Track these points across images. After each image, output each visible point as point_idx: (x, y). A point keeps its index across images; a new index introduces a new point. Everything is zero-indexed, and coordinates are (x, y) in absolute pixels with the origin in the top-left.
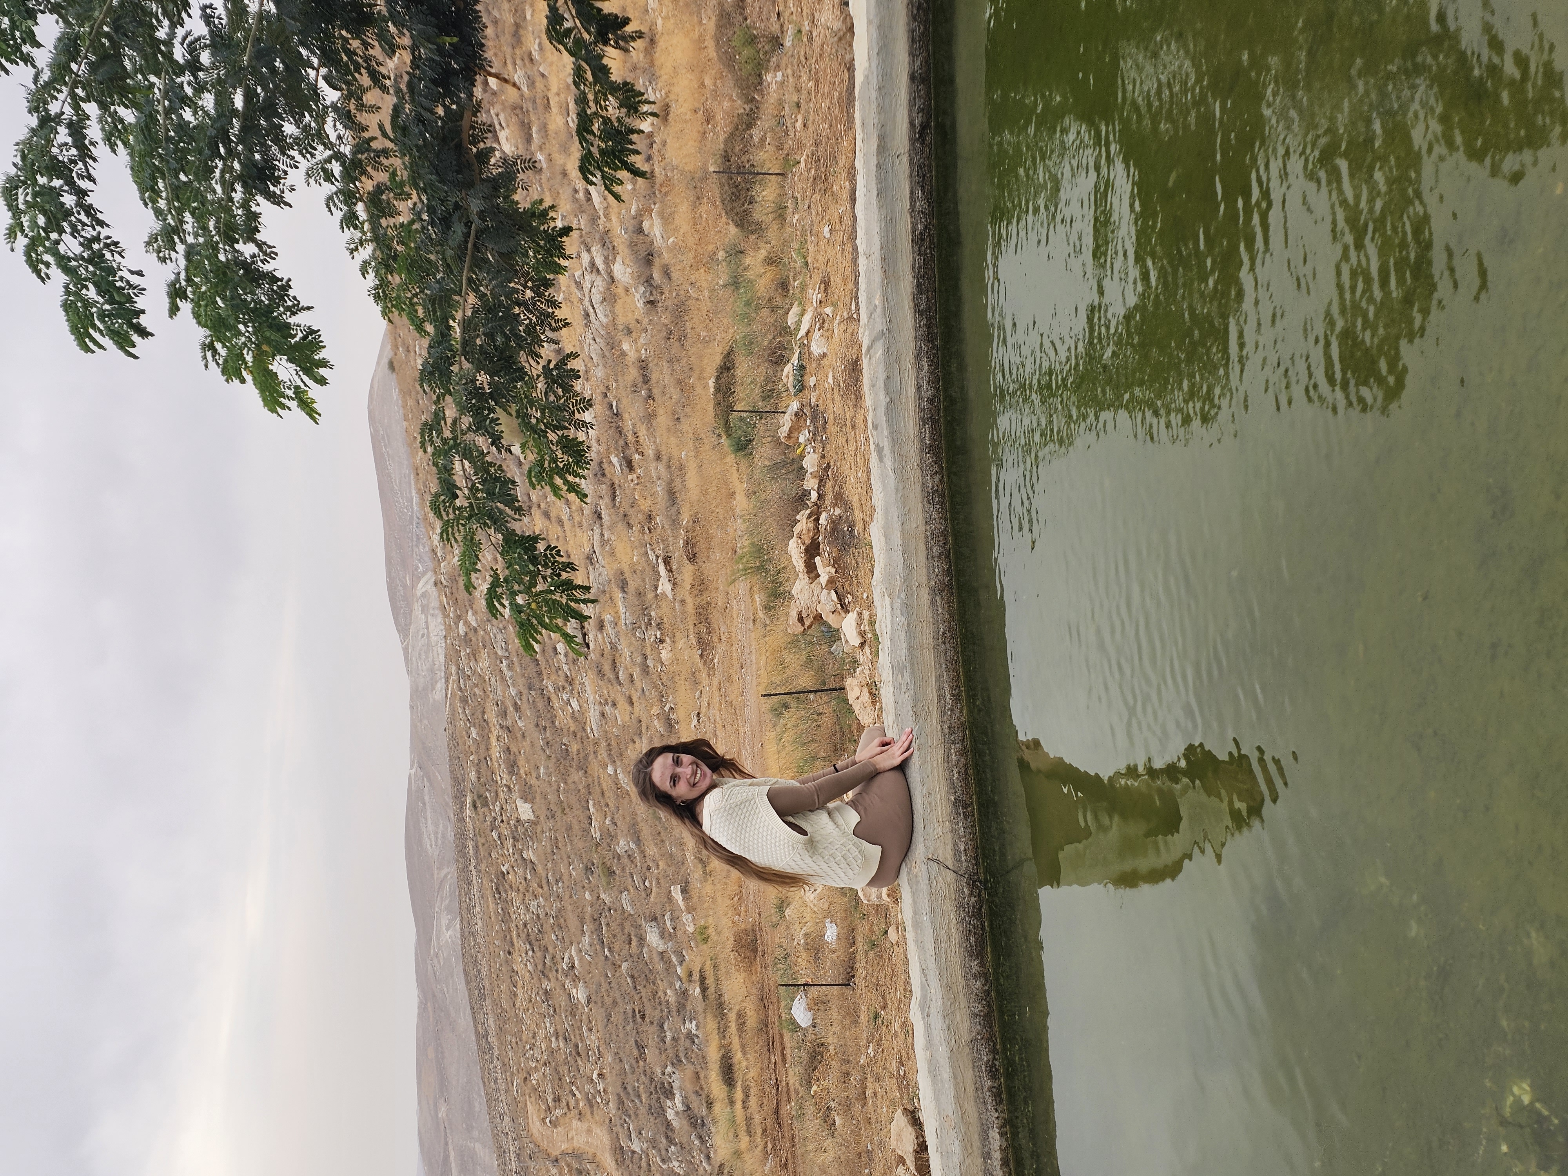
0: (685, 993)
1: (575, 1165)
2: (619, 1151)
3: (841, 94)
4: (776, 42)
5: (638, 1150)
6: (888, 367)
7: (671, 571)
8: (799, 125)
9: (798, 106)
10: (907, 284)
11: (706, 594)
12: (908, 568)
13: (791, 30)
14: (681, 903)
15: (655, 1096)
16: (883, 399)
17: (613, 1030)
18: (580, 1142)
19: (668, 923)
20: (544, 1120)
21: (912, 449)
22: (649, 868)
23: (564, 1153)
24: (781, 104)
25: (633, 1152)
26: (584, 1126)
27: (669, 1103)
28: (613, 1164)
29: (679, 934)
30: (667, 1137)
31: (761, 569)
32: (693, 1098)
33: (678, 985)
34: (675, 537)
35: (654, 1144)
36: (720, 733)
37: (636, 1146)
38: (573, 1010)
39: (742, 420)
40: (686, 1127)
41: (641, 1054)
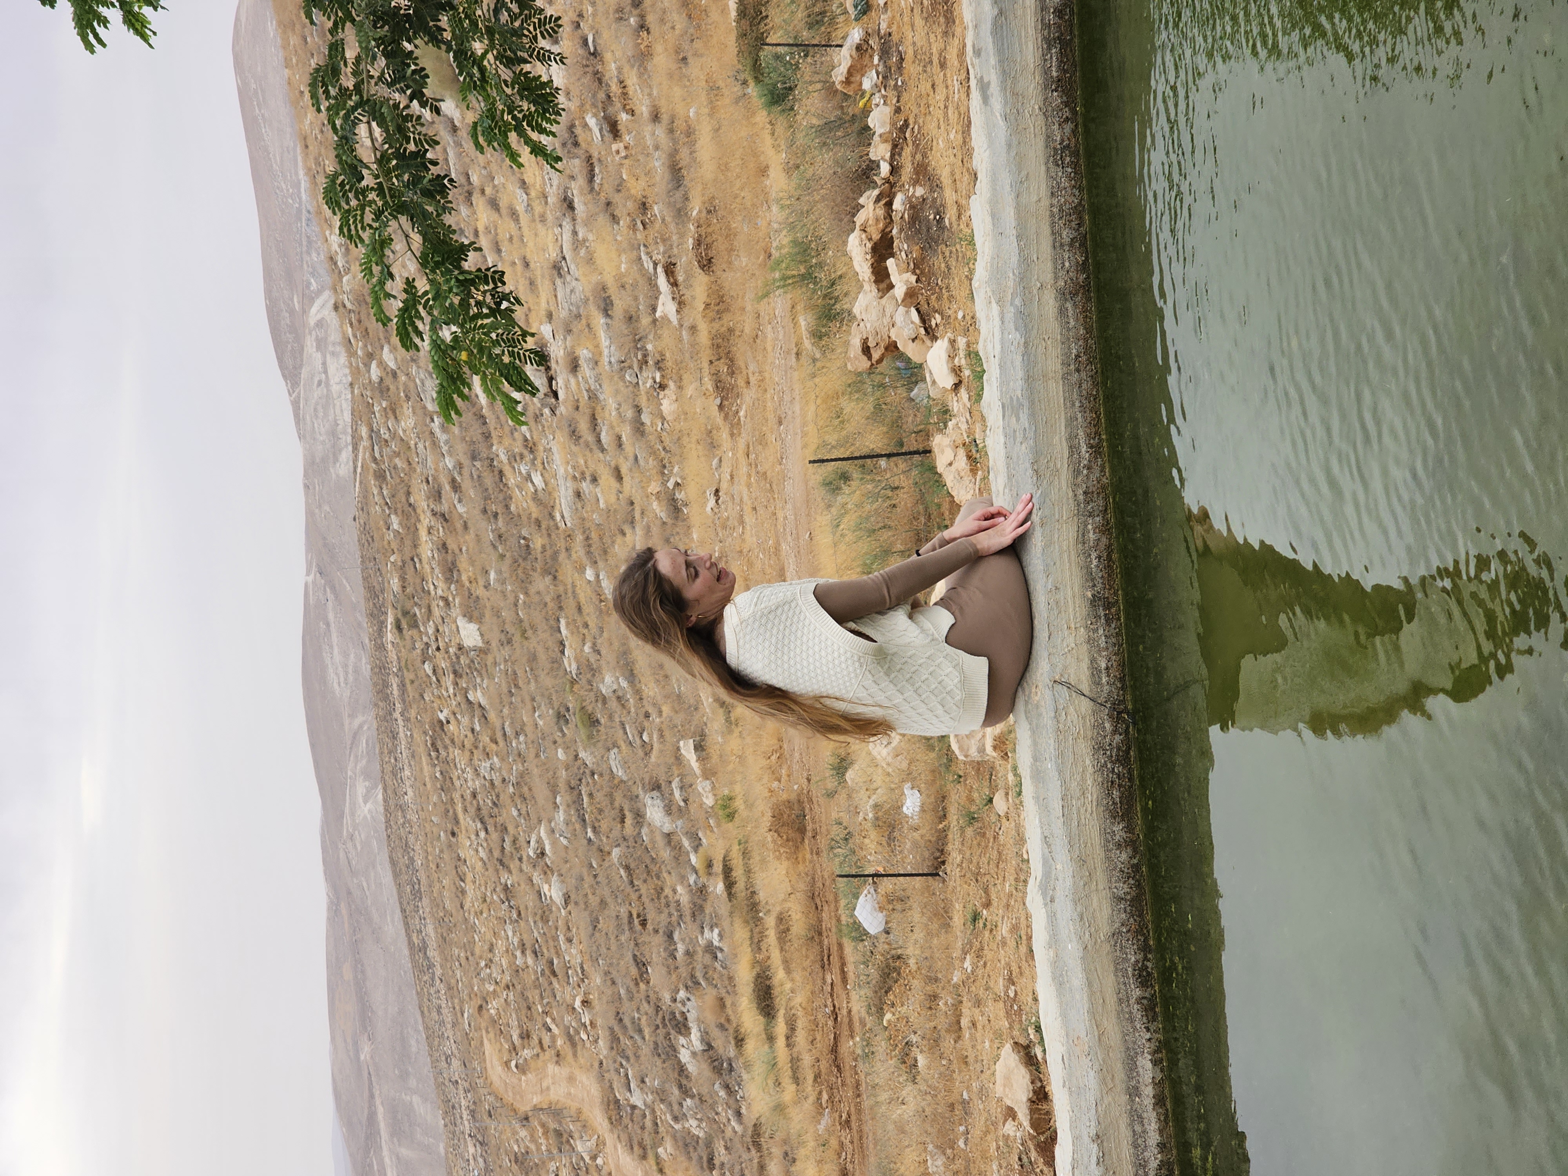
0: (702, 890)
2: (613, 1106)
5: (640, 1104)
7: (675, 284)
11: (727, 317)
14: (695, 765)
15: (662, 1032)
17: (602, 941)
18: (558, 1093)
19: (677, 793)
20: (507, 1064)
22: (647, 716)
23: (537, 1109)
25: (634, 1107)
26: (564, 1071)
27: (682, 1040)
28: (606, 1124)
29: (693, 808)
30: (680, 1086)
31: (808, 277)
32: (715, 1033)
33: (692, 879)
34: (682, 236)
35: (662, 1095)
36: (749, 519)
37: (637, 1099)
38: (544, 914)
39: (777, 57)
40: (707, 1072)
41: (643, 975)
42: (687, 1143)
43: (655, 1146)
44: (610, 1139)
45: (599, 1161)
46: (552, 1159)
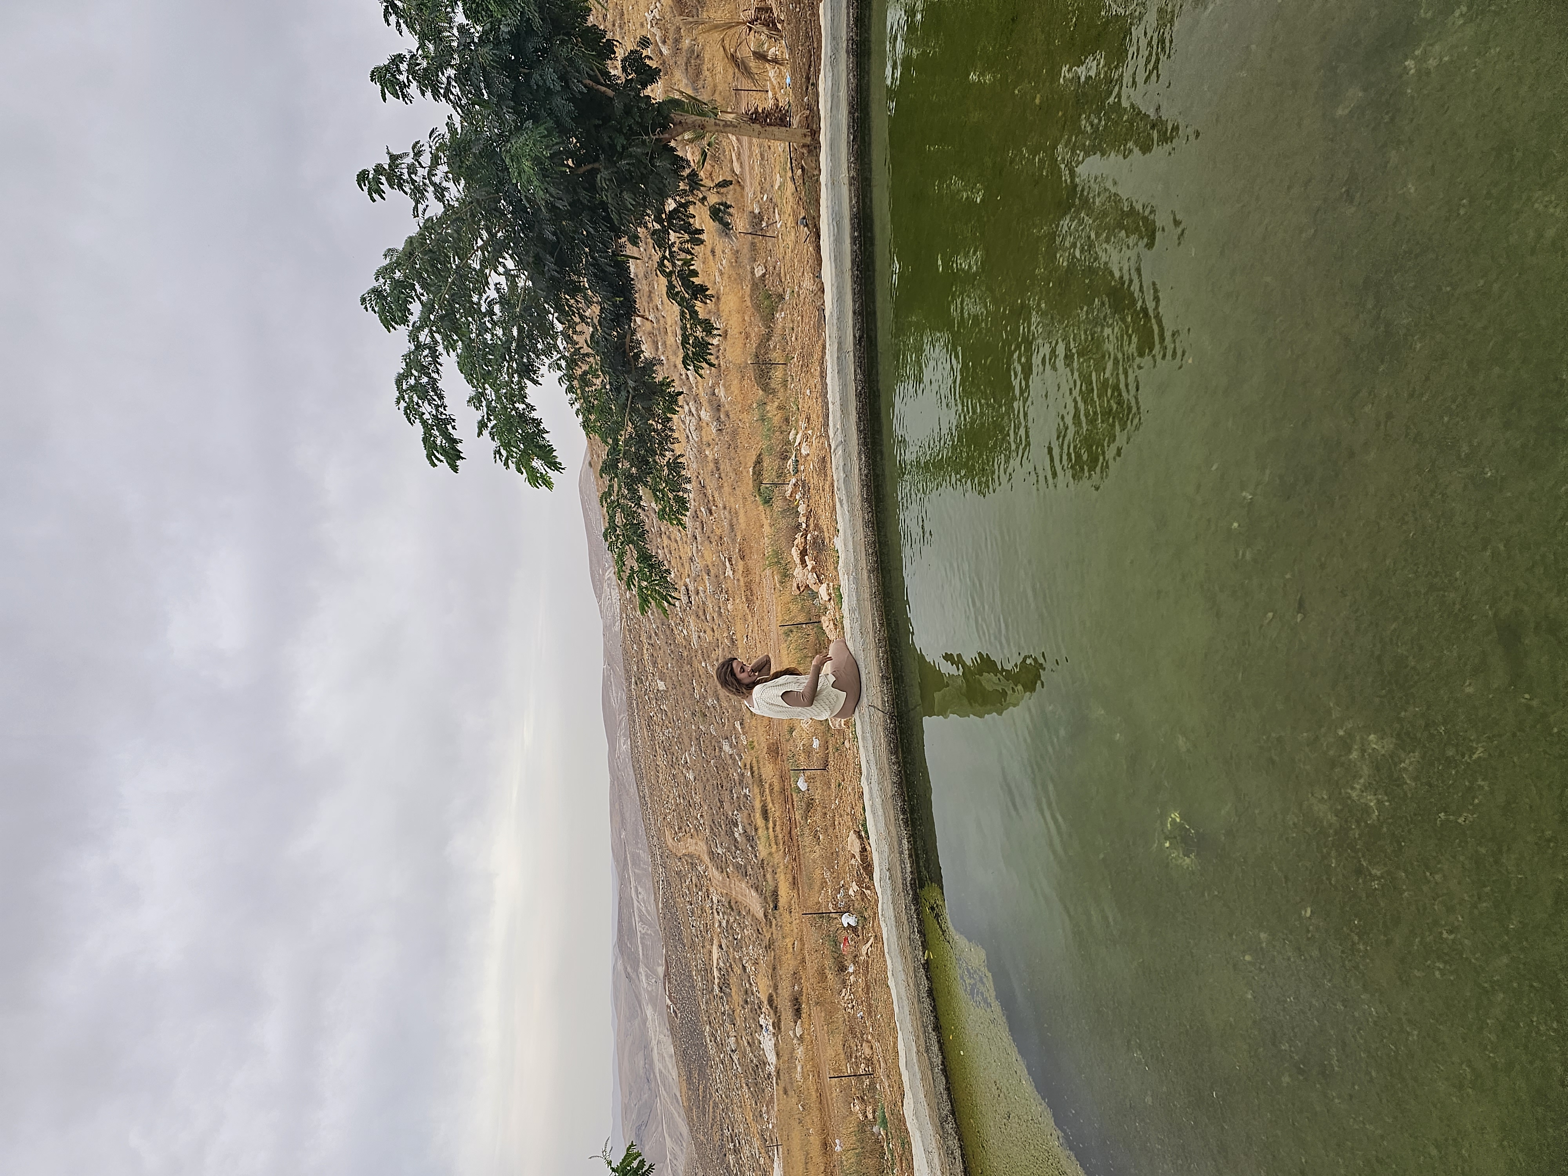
0: (743, 774)
1: (690, 861)
2: (711, 853)
3: (814, 322)
4: (781, 297)
5: (721, 853)
6: (844, 459)
7: (732, 565)
8: (793, 339)
9: (793, 329)
10: (853, 417)
11: (749, 576)
12: (856, 560)
13: (789, 291)
14: (740, 730)
15: (728, 826)
16: (842, 475)
17: (707, 794)
18: (692, 849)
19: (734, 740)
20: (674, 838)
21: (858, 501)
22: (723, 713)
23: (684, 855)
24: (784, 328)
25: (719, 854)
26: (694, 841)
27: (736, 829)
28: (709, 860)
29: (739, 745)
30: (735, 846)
31: (778, 562)
32: (747, 826)
33: (739, 770)
34: (734, 548)
35: (728, 849)
36: (758, 645)
37: (720, 851)
38: (687, 783)
39: (767, 488)
40: (745, 841)
41: (722, 806)
42: (738, 867)
43: (726, 868)
44: (710, 865)
45: (706, 874)
46: (689, 873)
